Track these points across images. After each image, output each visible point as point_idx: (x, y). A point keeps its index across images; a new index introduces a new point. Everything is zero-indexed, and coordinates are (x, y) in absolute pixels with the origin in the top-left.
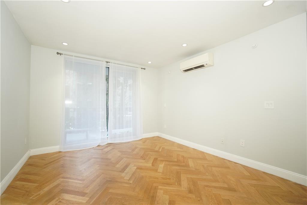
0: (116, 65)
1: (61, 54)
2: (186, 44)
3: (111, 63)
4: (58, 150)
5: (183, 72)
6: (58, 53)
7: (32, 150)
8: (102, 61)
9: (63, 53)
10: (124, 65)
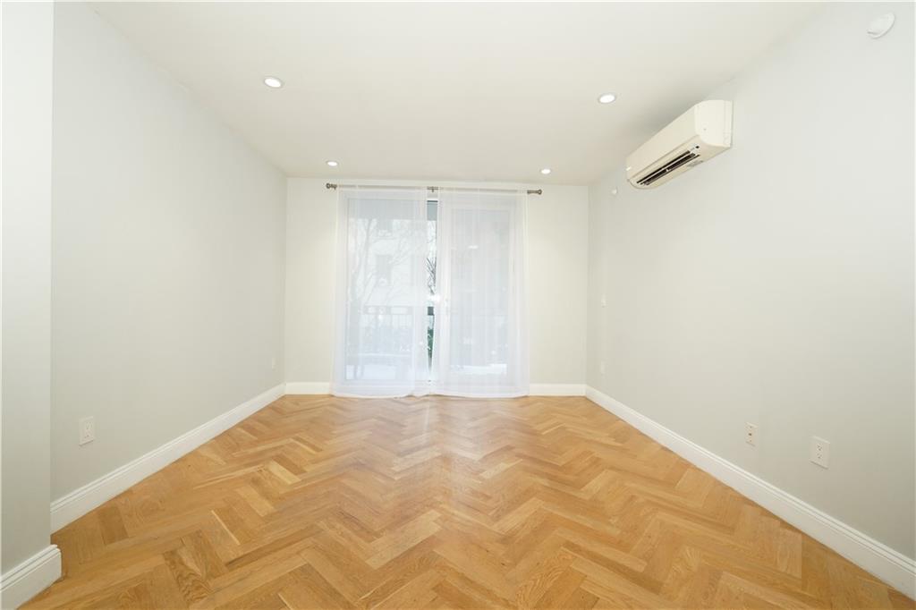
0: (454, 192)
1: (335, 187)
2: (612, 93)
3: (442, 189)
4: (326, 392)
5: (635, 187)
6: (329, 186)
7: (288, 385)
8: (419, 188)
9: (338, 184)
10: (476, 190)
